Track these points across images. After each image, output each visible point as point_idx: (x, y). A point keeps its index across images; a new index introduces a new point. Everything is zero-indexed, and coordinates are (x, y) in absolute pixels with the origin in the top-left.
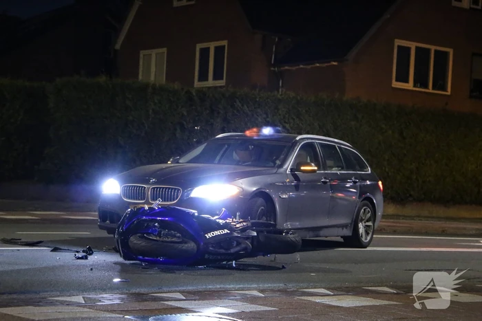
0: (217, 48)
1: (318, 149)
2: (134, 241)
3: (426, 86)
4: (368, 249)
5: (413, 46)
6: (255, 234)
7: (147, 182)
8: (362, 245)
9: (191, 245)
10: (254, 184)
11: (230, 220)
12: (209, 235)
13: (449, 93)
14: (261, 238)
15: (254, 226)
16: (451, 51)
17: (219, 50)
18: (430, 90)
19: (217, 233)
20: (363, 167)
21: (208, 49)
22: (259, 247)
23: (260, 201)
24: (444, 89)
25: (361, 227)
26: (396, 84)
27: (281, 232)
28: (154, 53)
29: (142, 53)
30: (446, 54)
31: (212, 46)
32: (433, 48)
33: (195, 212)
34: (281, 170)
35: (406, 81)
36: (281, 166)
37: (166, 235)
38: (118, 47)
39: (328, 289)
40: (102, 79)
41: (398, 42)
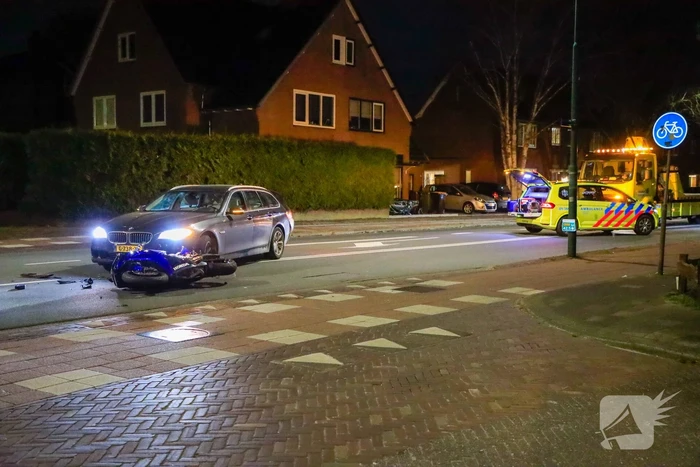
0: (157, 97)
1: (244, 196)
2: (126, 276)
3: (318, 123)
4: (281, 259)
5: (307, 93)
6: (206, 264)
7: (126, 230)
8: (276, 258)
9: (165, 277)
10: (202, 227)
11: (188, 256)
12: (175, 268)
13: (334, 128)
14: (211, 266)
15: (206, 259)
16: (334, 96)
17: (159, 98)
18: (321, 126)
19: (181, 266)
20: (274, 203)
21: (150, 97)
22: (209, 272)
23: (208, 237)
24: (330, 124)
25: (275, 245)
26: (296, 123)
27: (223, 261)
28: (105, 99)
29: (95, 99)
30: (331, 99)
31: (153, 94)
32: (322, 95)
33: (164, 252)
34: (219, 214)
35: (304, 120)
36: (219, 211)
37: (146, 271)
38: (73, 92)
39: (256, 299)
40: (69, 131)
41: (296, 91)
